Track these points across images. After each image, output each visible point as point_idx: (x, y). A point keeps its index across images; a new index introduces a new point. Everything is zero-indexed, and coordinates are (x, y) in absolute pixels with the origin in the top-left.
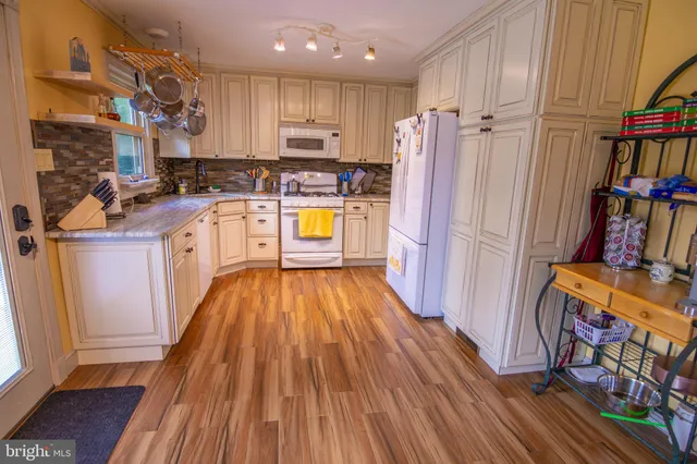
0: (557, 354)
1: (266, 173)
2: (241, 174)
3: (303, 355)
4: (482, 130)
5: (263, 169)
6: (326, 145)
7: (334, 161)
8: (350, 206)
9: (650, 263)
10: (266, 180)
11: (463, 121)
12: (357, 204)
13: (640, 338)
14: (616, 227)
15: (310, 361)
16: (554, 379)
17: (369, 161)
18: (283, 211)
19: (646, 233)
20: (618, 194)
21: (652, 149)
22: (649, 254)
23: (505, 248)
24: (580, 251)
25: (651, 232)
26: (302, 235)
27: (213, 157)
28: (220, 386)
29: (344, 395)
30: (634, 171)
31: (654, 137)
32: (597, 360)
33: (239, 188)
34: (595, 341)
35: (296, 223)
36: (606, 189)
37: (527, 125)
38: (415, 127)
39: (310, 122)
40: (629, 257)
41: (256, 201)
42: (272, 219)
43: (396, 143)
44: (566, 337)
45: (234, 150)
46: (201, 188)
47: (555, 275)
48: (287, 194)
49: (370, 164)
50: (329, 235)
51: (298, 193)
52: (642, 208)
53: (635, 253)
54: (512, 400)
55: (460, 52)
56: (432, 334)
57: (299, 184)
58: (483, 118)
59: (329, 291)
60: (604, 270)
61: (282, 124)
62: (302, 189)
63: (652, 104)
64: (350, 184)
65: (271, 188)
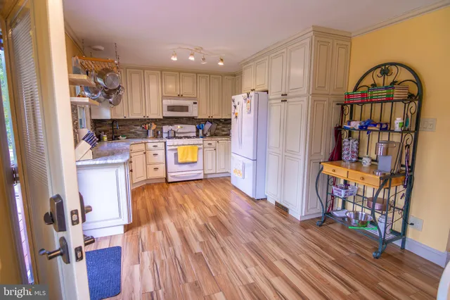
0: (326, 205)
1: (154, 127)
2: (138, 128)
3: (201, 223)
4: (282, 101)
5: (153, 124)
6: (190, 109)
7: (193, 118)
8: (206, 143)
9: (362, 159)
10: (154, 130)
11: (271, 96)
12: (210, 142)
13: (361, 193)
14: (346, 143)
15: (205, 225)
16: (327, 218)
17: (214, 117)
18: (168, 148)
19: (358, 145)
20: (345, 128)
21: (357, 108)
22: (361, 155)
23: (299, 157)
24: (332, 156)
25: (361, 145)
26: (180, 161)
27: (123, 118)
28: (163, 241)
29: (230, 238)
30: (351, 118)
31: (358, 104)
32: (344, 207)
33: (138, 136)
34: (343, 196)
35: (176, 155)
36: (340, 127)
37: (305, 99)
38: (245, 99)
39: (180, 96)
40: (353, 156)
41: (151, 143)
42: (161, 153)
43: (233, 107)
44: (329, 197)
45: (136, 113)
46: (116, 137)
47: (322, 168)
48: (169, 138)
49: (214, 119)
50: (196, 160)
51: (175, 137)
52: (356, 134)
53: (355, 154)
54: (309, 230)
55: (267, 62)
56: (264, 207)
57: (175, 132)
58: (282, 95)
59: (201, 191)
60: (343, 163)
61: (164, 97)
62: (177, 135)
63: (356, 89)
64: (203, 131)
65: (157, 135)
